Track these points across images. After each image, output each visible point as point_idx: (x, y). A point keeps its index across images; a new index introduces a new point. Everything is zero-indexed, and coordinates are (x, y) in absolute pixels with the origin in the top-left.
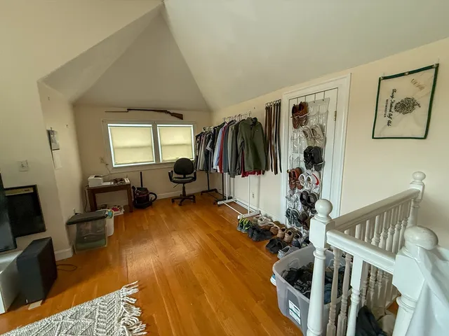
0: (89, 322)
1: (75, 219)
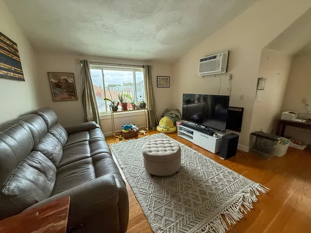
0: (232, 180)
1: (257, 133)
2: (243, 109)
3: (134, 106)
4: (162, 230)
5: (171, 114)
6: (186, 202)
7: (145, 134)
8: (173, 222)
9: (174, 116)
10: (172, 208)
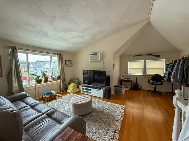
0: (114, 106)
2: (110, 76)
3: (53, 78)
4: (98, 137)
5: (75, 81)
6: (102, 122)
7: (61, 96)
8: (101, 132)
9: (77, 82)
10: (98, 127)
